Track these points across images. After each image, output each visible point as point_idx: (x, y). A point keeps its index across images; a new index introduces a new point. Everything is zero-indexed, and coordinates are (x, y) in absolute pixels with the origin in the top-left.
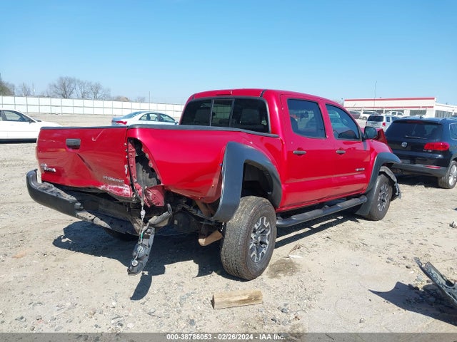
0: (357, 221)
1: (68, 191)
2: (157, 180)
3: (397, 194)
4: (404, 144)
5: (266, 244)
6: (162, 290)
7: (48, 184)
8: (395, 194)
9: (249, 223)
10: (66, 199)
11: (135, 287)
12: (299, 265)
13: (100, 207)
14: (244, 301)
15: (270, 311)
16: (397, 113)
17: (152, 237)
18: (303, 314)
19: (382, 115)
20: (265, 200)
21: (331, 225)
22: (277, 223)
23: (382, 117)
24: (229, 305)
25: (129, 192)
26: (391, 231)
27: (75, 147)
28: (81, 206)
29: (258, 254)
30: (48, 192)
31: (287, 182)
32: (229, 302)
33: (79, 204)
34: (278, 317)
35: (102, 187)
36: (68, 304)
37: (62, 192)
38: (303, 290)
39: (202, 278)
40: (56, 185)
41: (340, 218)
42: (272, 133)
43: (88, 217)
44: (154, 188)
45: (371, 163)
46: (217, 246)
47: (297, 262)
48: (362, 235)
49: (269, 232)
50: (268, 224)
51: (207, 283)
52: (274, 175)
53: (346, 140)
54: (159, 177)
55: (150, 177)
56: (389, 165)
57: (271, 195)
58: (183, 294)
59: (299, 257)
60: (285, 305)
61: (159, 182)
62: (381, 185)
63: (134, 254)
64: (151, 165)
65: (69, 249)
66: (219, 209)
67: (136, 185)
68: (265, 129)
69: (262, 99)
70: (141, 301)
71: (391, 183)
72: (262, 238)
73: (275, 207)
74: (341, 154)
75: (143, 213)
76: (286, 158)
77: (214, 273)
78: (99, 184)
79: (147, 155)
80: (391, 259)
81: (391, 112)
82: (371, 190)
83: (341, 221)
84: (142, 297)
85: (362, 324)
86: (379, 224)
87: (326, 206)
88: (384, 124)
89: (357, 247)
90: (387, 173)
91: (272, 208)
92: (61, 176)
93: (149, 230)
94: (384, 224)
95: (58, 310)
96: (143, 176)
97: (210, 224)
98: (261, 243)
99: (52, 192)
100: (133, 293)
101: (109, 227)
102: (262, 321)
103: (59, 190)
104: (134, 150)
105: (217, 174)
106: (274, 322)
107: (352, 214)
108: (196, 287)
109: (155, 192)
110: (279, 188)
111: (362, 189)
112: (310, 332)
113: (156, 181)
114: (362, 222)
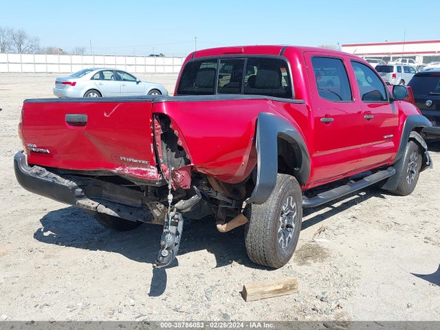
0: (383, 197)
1: (65, 175)
2: (185, 159)
3: (428, 163)
4: (428, 103)
5: (291, 227)
6: (181, 284)
7: (40, 168)
8: (425, 164)
9: (277, 204)
10: (65, 184)
11: (150, 282)
12: (328, 249)
13: (104, 192)
14: (279, 291)
15: (308, 301)
16: (408, 60)
17: (181, 223)
18: (344, 302)
19: (390, 63)
20: (292, 177)
21: (353, 203)
22: (304, 203)
23: (392, 67)
24: (263, 296)
25: (155, 174)
26: (423, 207)
27: (80, 124)
28: (82, 192)
29: (285, 239)
30: (42, 177)
31: (315, 155)
32: (263, 293)
33: (80, 190)
34: (318, 307)
35: (116, 170)
36: (81, 304)
37: (58, 177)
38: (339, 277)
39: (223, 268)
40: (49, 169)
41: (362, 194)
42: (297, 98)
43: (90, 205)
44: (182, 169)
45: (400, 129)
46: (241, 232)
47: (325, 247)
48: (392, 213)
49: (295, 213)
50: (295, 204)
51: (229, 274)
52: (302, 147)
53: (371, 102)
54: (188, 156)
55: (176, 157)
56: (418, 130)
57: (298, 171)
58: (206, 287)
59: (326, 240)
60: (323, 293)
61: (188, 162)
62: (409, 154)
63: (163, 243)
64: (180, 143)
65: (57, 244)
66: (256, 189)
67: (163, 166)
68: (289, 95)
69: (282, 58)
70: (162, 296)
71: (421, 151)
72: (288, 221)
73: (301, 185)
74: (369, 119)
75: (170, 197)
76: (313, 127)
77: (234, 262)
78: (113, 166)
79: (176, 132)
80: (429, 239)
81: (400, 60)
82: (400, 161)
83: (365, 198)
84: (161, 293)
85: (410, 309)
86: (408, 200)
87: (352, 181)
88: (394, 76)
89: (388, 227)
90: (417, 139)
91: (298, 185)
92: (52, 157)
93: (176, 216)
94: (414, 199)
95: (71, 311)
96: (167, 155)
97: (230, 207)
98: (287, 226)
99: (47, 177)
100: (149, 289)
101: (117, 215)
102: (303, 311)
103: (53, 175)
104: (159, 126)
105: (249, 150)
106: (315, 312)
107: (377, 190)
108: (220, 278)
109: (184, 173)
110: (307, 162)
111: (389, 160)
112: (356, 320)
113: (183, 161)
114: (389, 198)
